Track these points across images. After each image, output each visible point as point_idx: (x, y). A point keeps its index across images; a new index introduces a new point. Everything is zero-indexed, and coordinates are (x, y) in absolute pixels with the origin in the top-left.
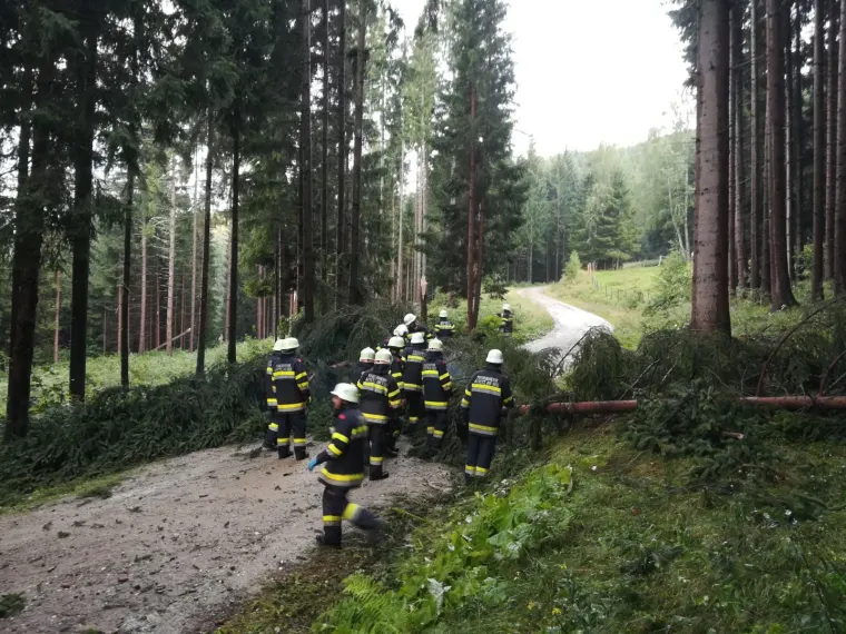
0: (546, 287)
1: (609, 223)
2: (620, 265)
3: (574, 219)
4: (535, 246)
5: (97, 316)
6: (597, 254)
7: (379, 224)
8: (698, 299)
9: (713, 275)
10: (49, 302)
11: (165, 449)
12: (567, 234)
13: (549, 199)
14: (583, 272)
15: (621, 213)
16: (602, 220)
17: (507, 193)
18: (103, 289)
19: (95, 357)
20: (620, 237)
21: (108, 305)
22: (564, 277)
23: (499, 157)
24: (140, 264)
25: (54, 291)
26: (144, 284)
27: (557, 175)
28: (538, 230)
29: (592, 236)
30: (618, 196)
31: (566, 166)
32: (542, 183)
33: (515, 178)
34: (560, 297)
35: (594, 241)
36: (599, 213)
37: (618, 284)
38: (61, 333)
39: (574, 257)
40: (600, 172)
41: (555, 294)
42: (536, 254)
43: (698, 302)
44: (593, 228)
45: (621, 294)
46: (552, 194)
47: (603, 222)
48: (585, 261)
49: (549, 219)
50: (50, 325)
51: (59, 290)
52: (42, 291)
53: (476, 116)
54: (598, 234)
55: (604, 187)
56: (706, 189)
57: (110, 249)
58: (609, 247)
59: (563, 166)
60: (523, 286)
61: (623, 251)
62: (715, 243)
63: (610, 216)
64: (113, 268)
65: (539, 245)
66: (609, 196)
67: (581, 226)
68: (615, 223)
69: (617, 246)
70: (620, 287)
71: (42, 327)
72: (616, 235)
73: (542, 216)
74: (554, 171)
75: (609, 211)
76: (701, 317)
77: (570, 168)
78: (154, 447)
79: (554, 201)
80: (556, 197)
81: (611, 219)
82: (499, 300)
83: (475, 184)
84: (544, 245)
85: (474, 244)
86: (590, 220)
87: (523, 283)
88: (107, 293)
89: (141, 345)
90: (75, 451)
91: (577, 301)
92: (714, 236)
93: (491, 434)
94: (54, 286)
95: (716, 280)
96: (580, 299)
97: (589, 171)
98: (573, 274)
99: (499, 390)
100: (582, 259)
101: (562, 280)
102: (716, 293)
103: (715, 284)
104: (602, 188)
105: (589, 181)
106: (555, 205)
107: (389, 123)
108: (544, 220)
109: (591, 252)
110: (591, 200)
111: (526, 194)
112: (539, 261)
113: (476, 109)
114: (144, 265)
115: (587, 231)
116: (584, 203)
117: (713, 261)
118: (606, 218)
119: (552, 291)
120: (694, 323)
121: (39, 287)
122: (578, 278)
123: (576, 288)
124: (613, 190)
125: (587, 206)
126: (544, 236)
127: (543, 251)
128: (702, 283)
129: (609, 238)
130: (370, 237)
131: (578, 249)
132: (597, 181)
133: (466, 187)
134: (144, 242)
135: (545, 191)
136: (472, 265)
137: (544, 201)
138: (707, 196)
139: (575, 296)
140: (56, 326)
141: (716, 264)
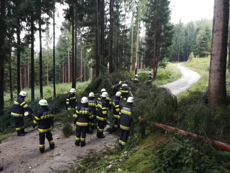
0: (182, 63)
1: (204, 43)
2: (207, 56)
3: (193, 42)
4: (180, 51)
5: (58, 73)
6: (200, 53)
7: (127, 46)
8: (211, 80)
9: (218, 70)
10: (46, 69)
11: (30, 124)
12: (191, 46)
13: (185, 36)
14: (195, 58)
15: (208, 40)
16: (202, 42)
17: (166, 35)
18: (59, 66)
19: (57, 83)
20: (207, 47)
21: (60, 70)
22: (189, 60)
23: (164, 24)
24: (68, 59)
25: (47, 66)
26: (69, 64)
27: (188, 28)
28: (181, 46)
29: (198, 47)
30: (207, 34)
31: (191, 26)
32: (183, 31)
33: (170, 30)
34: (186, 66)
35: (199, 49)
36: (201, 40)
37: (205, 62)
38: (49, 77)
39: (192, 54)
40: (202, 27)
41: (185, 65)
42: (181, 53)
43: (211, 82)
44: (199, 45)
45: (206, 66)
46: (186, 34)
47: (202, 43)
48: (195, 55)
49: (185, 42)
50: (46, 75)
51: (48, 66)
52: (44, 66)
53: (157, 11)
54: (200, 46)
55: (203, 31)
56: (217, 30)
57: (60, 55)
58: (204, 50)
59: (190, 26)
60: (176, 63)
61: (208, 51)
62: (220, 55)
63: (205, 40)
64: (61, 60)
65: (182, 50)
66: (204, 34)
67: (195, 44)
68: (206, 43)
69: (206, 50)
70: (206, 63)
71: (44, 76)
72: (206, 47)
73: (183, 41)
74: (187, 27)
75: (204, 39)
76: (212, 88)
77: (192, 26)
78: (27, 123)
79: (187, 36)
80: (188, 35)
81: (205, 42)
82: (163, 69)
83: (156, 33)
84: (183, 50)
85: (156, 51)
86: (198, 42)
87: (176, 62)
88: (60, 67)
89: (69, 81)
90: (3, 124)
91: (192, 68)
92: (220, 52)
93: (127, 129)
94: (46, 65)
95: (220, 72)
96: (192, 67)
97: (198, 27)
98: (191, 59)
99: (130, 113)
100: (194, 54)
101: (188, 61)
102: (220, 78)
103: (219, 73)
104: (202, 32)
105: (198, 30)
106: (187, 38)
107: (135, 15)
108: (183, 42)
109: (198, 52)
110: (198, 36)
111: (173, 35)
112: (182, 55)
113: (157, 8)
114: (69, 59)
115: (197, 46)
116: (196, 37)
117: (219, 63)
118: (203, 41)
119: (184, 64)
120: (209, 91)
121: (43, 65)
122: (193, 60)
123: (192, 63)
124: (205, 32)
125: (197, 38)
126: (183, 47)
127: (183, 52)
128: (213, 73)
129: (204, 48)
130: (125, 50)
131: (194, 51)
132: (200, 29)
133: (153, 33)
134: (69, 53)
135: (184, 33)
136: (155, 58)
137: (184, 37)
138: (217, 33)
139: (191, 66)
140: (47, 75)
141: (220, 65)
